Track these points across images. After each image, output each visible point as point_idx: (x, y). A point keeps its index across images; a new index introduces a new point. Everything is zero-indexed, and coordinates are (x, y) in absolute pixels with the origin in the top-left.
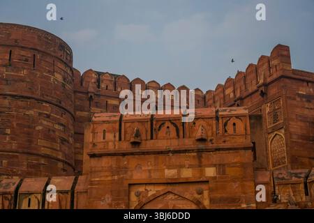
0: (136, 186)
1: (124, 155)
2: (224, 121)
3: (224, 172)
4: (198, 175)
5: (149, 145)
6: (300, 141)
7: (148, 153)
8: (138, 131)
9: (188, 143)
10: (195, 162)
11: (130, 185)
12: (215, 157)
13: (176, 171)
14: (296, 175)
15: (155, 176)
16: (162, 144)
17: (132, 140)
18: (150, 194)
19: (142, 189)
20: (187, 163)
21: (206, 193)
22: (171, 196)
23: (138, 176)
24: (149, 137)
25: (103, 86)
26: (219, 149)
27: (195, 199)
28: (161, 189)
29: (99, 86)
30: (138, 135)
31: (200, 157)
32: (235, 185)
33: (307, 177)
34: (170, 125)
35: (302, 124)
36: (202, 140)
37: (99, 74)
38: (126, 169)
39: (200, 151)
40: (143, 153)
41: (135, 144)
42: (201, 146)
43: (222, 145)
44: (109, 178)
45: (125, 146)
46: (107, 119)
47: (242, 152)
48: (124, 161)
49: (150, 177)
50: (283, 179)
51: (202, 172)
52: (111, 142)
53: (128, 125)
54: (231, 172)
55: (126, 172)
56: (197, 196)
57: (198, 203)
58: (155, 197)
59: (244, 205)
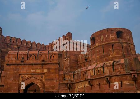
1: (18, 65)
2: (51, 55)
3: (50, 71)
4: (41, 72)
5: (27, 62)
6: (73, 61)
7: (26, 64)
8: (23, 57)
9: (39, 62)
10: (41, 68)
11: (20, 74)
12: (47, 66)
13: (35, 70)
14: (71, 72)
15: (28, 72)
16: (31, 62)
17: (21, 60)
18: (26, 77)
19: (23, 76)
20: (38, 68)
21: (44, 77)
22: (33, 78)
23: (22, 71)
24: (27, 59)
25: (12, 41)
26: (48, 64)
28: (29, 76)
29: (11, 41)
30: (23, 58)
31: (42, 66)
32: (53, 75)
33: (74, 73)
34: (34, 56)
35: (74, 57)
36: (43, 61)
37: (11, 37)
39: (43, 64)
40: (25, 64)
41: (22, 61)
42: (43, 63)
43: (50, 63)
44: (13, 72)
45: (19, 62)
46: (13, 53)
47: (55, 65)
48: (18, 67)
49: (26, 72)
50: (67, 73)
51: (43, 71)
52: (14, 60)
53: (20, 55)
54: (52, 71)
55: (19, 70)
56: (41, 78)
57: (41, 80)
58: (28, 78)
59: (55, 81)
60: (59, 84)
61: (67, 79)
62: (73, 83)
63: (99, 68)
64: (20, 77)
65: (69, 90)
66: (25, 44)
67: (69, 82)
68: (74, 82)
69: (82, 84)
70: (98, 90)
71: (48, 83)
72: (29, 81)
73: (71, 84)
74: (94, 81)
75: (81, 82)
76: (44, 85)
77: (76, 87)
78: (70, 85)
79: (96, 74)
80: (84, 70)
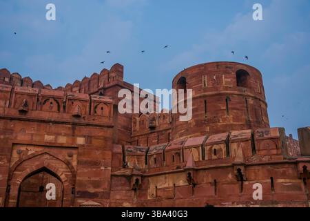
0: (19, 146)
1: (12, 119)
2: (95, 104)
3: (91, 142)
4: (70, 142)
5: (34, 114)
7: (33, 121)
8: (26, 102)
9: (66, 117)
10: (70, 132)
11: (14, 144)
12: (86, 131)
13: (54, 137)
14: (140, 150)
15: (37, 139)
16: (45, 115)
17: (21, 108)
18: (30, 153)
19: (23, 148)
20: (63, 132)
21: (75, 156)
22: (47, 156)
23: (21, 137)
24: (35, 108)
26: (88, 125)
27: (66, 160)
28: (39, 149)
30: (26, 105)
31: (74, 129)
32: (98, 153)
33: (147, 152)
34: (53, 101)
36: (77, 116)
38: (12, 131)
39: (74, 124)
40: (29, 120)
41: (22, 112)
42: (76, 120)
43: (92, 122)
45: (14, 113)
46: (1, 89)
47: (105, 129)
48: (11, 125)
50: (131, 151)
51: (74, 141)
52: (2, 107)
53: (18, 96)
54: (96, 142)
55: (12, 133)
56: (68, 158)
57: (68, 164)
58: (34, 156)
59: (102, 168)
60: (112, 175)
61: (130, 165)
62: (145, 176)
63: (217, 143)
64: (15, 152)
65: (133, 192)
66: (7, 80)
67: (135, 172)
68: (146, 174)
69: (167, 180)
70: (212, 196)
71: (86, 171)
72: (37, 163)
73: (140, 178)
74: (201, 173)
75: (165, 174)
76: (74, 176)
77: (152, 186)
78: (137, 180)
79: (206, 158)
80: (173, 146)
